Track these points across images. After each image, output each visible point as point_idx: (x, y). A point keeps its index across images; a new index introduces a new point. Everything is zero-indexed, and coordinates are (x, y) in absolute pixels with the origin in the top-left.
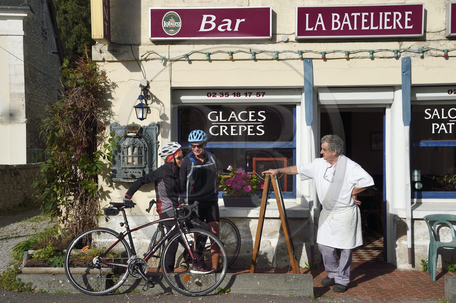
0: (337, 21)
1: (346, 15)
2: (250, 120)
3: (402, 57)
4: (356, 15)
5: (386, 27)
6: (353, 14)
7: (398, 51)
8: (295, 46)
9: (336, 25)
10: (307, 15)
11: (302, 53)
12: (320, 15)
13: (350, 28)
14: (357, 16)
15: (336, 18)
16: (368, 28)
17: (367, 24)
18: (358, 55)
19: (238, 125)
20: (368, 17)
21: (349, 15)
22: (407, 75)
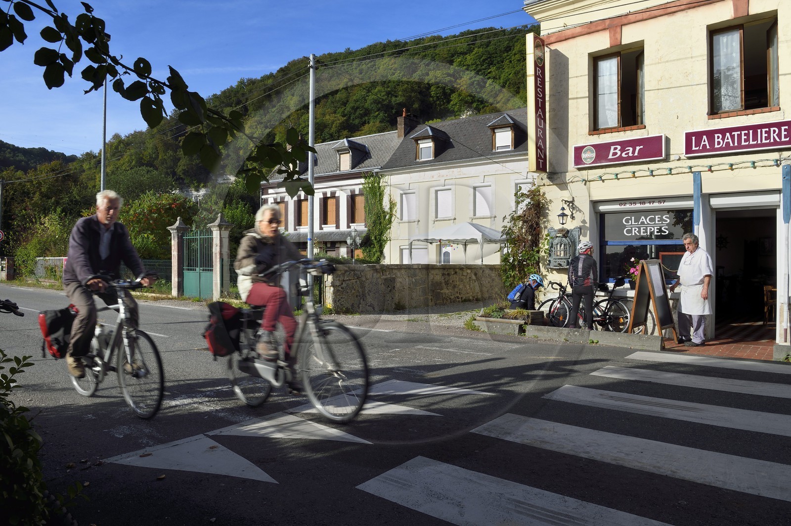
0: (720, 140)
1: (728, 134)
2: (657, 222)
3: (782, 164)
4: (736, 133)
5: (764, 141)
6: (733, 133)
7: (777, 161)
8: (685, 162)
9: (719, 143)
10: (694, 138)
11: (691, 168)
12: (705, 137)
13: (731, 145)
14: (738, 134)
15: (718, 137)
16: (747, 143)
17: (747, 140)
18: (741, 166)
19: (647, 227)
20: (747, 135)
21: (730, 135)
22: (786, 180)
